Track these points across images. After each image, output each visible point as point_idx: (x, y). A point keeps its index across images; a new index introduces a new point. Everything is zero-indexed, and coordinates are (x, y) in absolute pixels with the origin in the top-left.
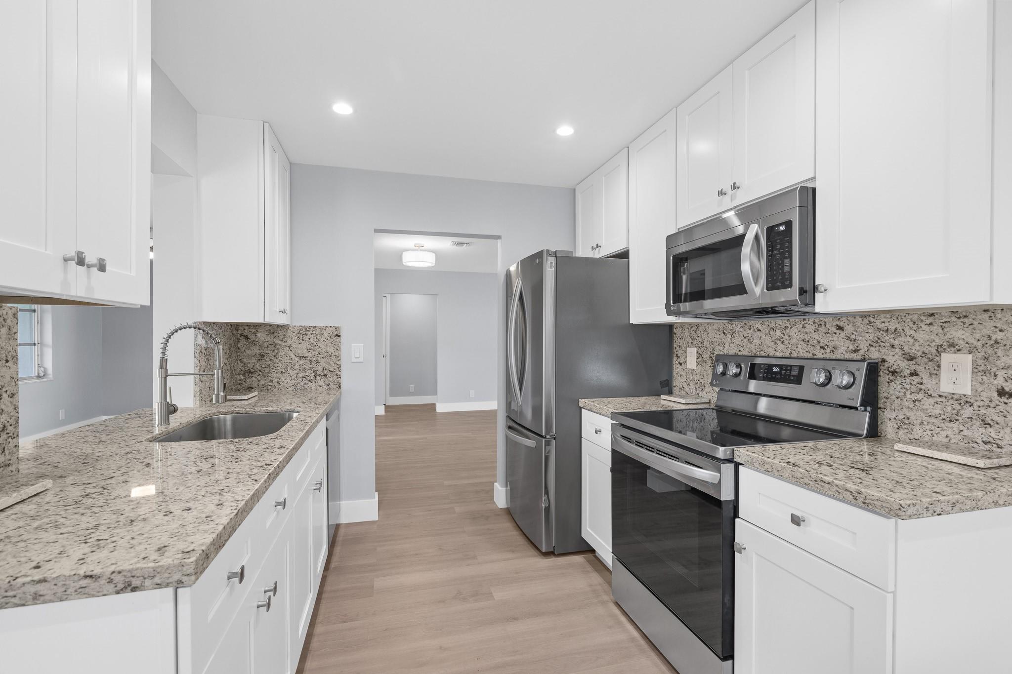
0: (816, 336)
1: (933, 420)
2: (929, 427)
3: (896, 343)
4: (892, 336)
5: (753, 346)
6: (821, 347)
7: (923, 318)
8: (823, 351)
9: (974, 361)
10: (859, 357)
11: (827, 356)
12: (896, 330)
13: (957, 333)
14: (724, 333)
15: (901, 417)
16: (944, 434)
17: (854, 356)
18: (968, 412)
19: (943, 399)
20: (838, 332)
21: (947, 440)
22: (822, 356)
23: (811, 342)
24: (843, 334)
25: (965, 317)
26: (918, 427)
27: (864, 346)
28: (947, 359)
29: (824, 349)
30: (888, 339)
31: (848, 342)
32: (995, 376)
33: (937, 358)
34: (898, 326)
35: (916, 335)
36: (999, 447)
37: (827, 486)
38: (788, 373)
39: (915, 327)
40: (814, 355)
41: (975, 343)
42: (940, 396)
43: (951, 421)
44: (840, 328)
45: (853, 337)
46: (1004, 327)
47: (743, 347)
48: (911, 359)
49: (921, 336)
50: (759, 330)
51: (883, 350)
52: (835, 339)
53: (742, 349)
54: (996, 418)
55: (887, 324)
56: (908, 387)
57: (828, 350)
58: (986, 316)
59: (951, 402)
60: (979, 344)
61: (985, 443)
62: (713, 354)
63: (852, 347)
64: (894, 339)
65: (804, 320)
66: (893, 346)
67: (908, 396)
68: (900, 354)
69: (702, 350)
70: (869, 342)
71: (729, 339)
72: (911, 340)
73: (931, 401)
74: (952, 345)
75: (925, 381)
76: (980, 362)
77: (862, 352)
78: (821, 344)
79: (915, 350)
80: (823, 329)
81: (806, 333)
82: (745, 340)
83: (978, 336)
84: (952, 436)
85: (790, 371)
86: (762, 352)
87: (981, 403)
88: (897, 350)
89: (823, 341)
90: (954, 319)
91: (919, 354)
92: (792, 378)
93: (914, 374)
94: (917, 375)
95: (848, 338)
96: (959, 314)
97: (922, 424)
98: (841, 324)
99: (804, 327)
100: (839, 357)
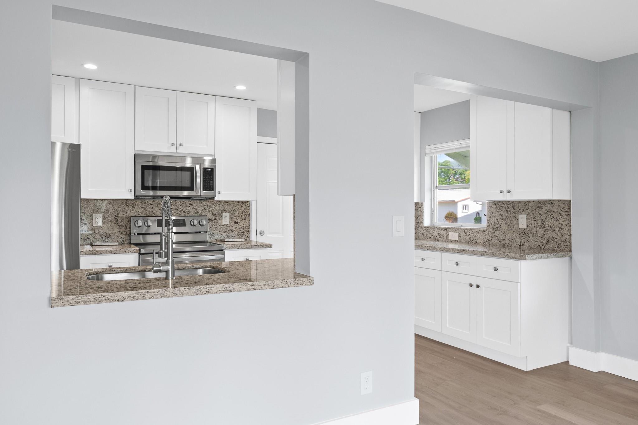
0: (181, 207)
1: (220, 233)
2: (219, 235)
3: (210, 210)
4: (209, 208)
5: (147, 212)
6: (183, 212)
7: (217, 202)
8: (184, 213)
9: (230, 215)
10: (198, 215)
11: (186, 215)
12: (210, 206)
13: (226, 207)
14: (127, 205)
15: (212, 233)
16: (223, 236)
17: (196, 215)
18: (228, 229)
19: (223, 226)
20: (190, 206)
21: (224, 238)
22: (184, 215)
23: (179, 210)
24: (192, 207)
25: (228, 202)
26: (216, 236)
27: (200, 211)
28: (224, 214)
29: (185, 212)
30: (208, 208)
31: (194, 210)
32: (234, 218)
33: (221, 214)
34: (210, 204)
35: (216, 208)
36: (235, 237)
37: (256, 246)
38: (178, 222)
39: (215, 205)
40: (180, 215)
41: (229, 209)
42: (222, 225)
43: (225, 232)
44: (191, 205)
45: (196, 208)
46: (236, 206)
47: (141, 212)
48: (214, 215)
49: (217, 208)
50: (152, 204)
51: (206, 212)
52: (189, 208)
53: (140, 213)
54: (234, 230)
55: (207, 204)
56: (213, 224)
57: (186, 213)
58: (232, 203)
59: (225, 226)
60: (231, 210)
61: (232, 236)
62: (118, 216)
63: (195, 212)
64: (210, 209)
65: (176, 201)
66: (209, 211)
67: (214, 226)
68: (211, 213)
69: (108, 215)
70: (202, 210)
71: (131, 209)
72: (214, 209)
73: (220, 227)
74: (225, 210)
75: (218, 221)
76: (231, 215)
77: (199, 213)
78: (184, 211)
79: (215, 212)
80: (184, 205)
81: (177, 206)
82: (142, 209)
83: (230, 208)
84: (225, 236)
85: (179, 221)
86: (153, 215)
87: (231, 226)
88: (211, 212)
89: (184, 210)
90: (225, 203)
91: (217, 213)
92: (181, 224)
93: (215, 219)
94: (216, 220)
95: (194, 208)
96: (226, 202)
97: (217, 234)
98: (192, 203)
99: (175, 204)
100: (191, 215)
